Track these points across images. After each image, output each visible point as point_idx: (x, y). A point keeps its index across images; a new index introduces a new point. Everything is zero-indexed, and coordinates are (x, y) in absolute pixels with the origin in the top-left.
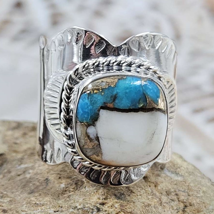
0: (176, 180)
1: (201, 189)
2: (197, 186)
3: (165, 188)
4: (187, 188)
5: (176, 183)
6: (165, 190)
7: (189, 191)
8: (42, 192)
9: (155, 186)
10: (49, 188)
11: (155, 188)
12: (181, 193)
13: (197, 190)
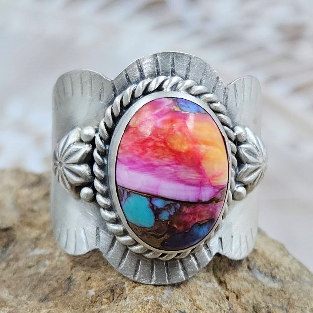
0: (271, 288)
1: (308, 305)
2: (302, 300)
3: (252, 301)
4: (286, 302)
5: (271, 293)
6: (252, 304)
7: (290, 309)
8: (60, 301)
9: (237, 297)
10: (71, 295)
11: (237, 300)
12: (276, 310)
13: (302, 306)
